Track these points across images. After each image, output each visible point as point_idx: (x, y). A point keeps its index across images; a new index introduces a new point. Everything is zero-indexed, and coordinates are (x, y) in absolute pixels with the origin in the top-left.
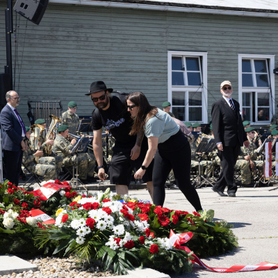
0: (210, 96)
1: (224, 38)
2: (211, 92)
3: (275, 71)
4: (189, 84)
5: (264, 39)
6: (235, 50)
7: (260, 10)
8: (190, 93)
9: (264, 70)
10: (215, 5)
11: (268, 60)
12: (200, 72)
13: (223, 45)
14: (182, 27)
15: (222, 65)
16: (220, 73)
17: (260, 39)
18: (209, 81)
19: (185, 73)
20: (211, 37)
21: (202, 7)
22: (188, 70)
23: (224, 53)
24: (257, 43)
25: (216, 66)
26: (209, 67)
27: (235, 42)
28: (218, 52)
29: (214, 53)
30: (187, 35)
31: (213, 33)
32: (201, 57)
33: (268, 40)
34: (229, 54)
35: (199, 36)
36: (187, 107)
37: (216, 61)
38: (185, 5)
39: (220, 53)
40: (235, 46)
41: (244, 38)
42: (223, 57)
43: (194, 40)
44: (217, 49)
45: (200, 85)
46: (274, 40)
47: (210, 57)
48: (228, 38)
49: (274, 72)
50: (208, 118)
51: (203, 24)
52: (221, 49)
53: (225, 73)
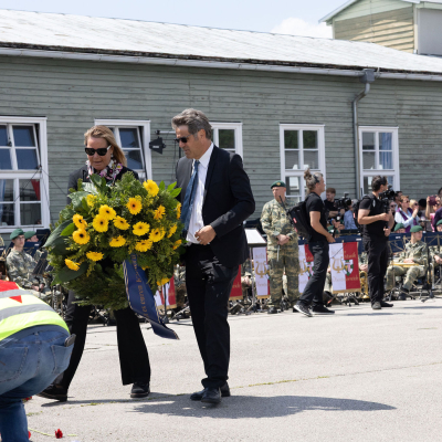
0: (53, 185)
1: (72, 94)
2: (54, 179)
3: (151, 144)
4: (20, 167)
5: (133, 97)
6: (89, 113)
7: (126, 52)
8: (21, 181)
9: (135, 144)
10: (56, 44)
11: (141, 128)
12: (36, 147)
13: (71, 106)
14: (6, 79)
15: (69, 136)
16: (67, 149)
17: (127, 96)
18: (50, 161)
19: (13, 150)
20: (50, 93)
21: (36, 47)
22: (16, 145)
23: (72, 119)
24: (123, 102)
25: (60, 139)
26: (49, 140)
27: (89, 101)
28: (63, 116)
29: (57, 118)
30: (14, 92)
31: (55, 87)
32: (37, 125)
33: (139, 97)
34: (80, 119)
35: (33, 93)
36: (18, 203)
37: (61, 131)
38: (10, 45)
39: (66, 119)
40: (90, 107)
41: (103, 95)
42: (71, 125)
43: (24, 98)
44: (61, 112)
45: (37, 168)
46: (148, 97)
47: (51, 124)
48: (78, 94)
49: (151, 147)
50: (52, 219)
51: (37, 74)
52: (68, 113)
53: (75, 150)
